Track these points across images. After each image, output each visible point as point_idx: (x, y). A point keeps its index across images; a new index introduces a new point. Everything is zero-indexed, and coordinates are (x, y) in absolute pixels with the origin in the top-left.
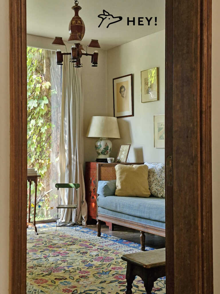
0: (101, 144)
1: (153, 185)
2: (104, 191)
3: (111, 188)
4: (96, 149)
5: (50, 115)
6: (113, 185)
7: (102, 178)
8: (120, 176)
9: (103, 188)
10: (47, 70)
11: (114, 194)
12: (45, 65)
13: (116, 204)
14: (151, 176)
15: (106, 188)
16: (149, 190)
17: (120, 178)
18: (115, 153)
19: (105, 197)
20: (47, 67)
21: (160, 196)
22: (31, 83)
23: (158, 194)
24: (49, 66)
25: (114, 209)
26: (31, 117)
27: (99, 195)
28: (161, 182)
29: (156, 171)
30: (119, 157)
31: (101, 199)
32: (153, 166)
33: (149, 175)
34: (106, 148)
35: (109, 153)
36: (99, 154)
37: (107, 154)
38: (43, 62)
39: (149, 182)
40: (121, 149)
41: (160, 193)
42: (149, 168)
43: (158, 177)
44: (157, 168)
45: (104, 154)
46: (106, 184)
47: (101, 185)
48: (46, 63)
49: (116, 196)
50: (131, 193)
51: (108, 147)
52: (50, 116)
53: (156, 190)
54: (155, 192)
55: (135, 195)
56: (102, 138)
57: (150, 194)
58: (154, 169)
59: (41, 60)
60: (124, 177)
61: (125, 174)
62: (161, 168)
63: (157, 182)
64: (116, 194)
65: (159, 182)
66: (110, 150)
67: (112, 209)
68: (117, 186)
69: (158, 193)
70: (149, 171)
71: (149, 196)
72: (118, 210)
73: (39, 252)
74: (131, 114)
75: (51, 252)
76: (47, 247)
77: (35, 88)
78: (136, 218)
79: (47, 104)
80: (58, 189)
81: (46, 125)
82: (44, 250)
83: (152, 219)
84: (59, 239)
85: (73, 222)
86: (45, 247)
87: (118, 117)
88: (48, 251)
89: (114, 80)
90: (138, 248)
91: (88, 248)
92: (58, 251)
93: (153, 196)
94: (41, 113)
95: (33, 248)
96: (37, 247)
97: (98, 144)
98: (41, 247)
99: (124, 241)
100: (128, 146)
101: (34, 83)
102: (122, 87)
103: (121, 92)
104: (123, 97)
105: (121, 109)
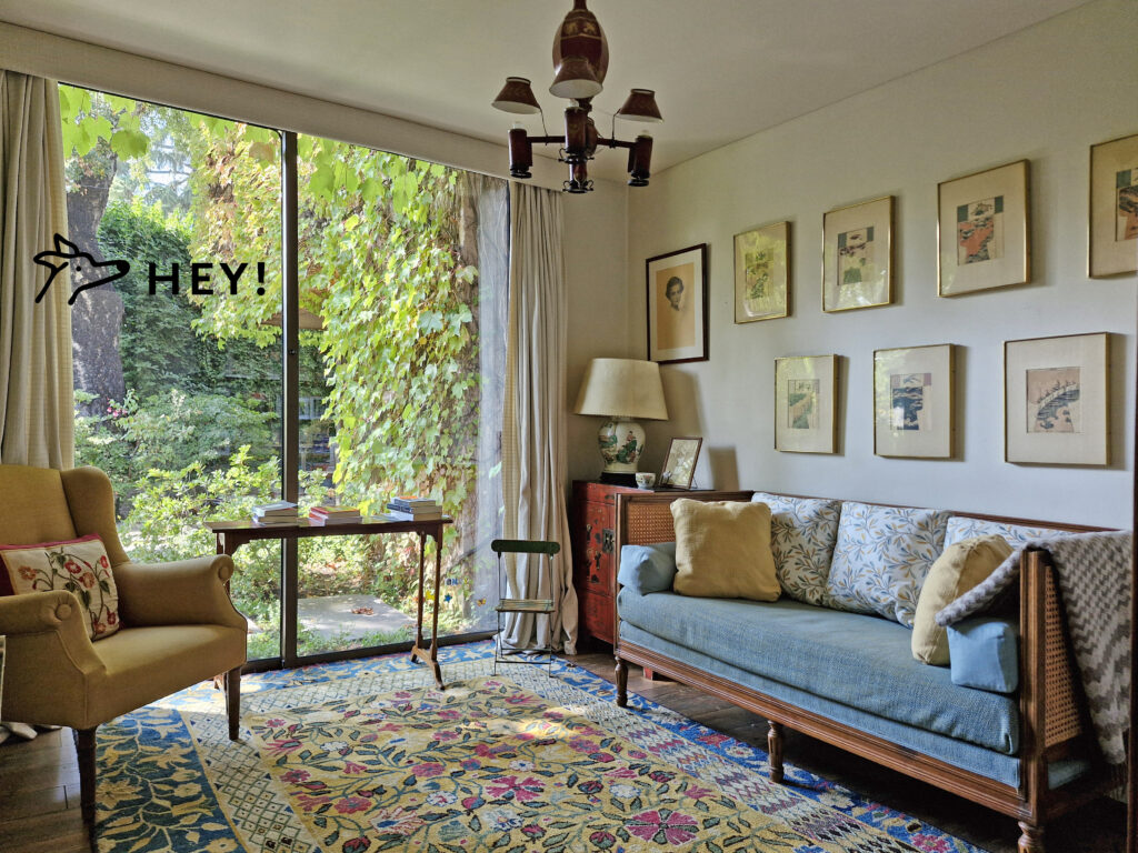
0: (617, 434)
1: (790, 566)
2: (641, 578)
3: (662, 568)
4: (603, 447)
5: (475, 353)
6: (668, 559)
7: (631, 535)
8: (687, 536)
9: (637, 569)
10: (467, 235)
11: (669, 589)
12: (462, 224)
13: (682, 622)
14: (780, 538)
15: (645, 568)
16: (776, 581)
17: (690, 541)
18: (654, 459)
19: (644, 595)
20: (467, 228)
21: (812, 598)
22: (427, 268)
23: (808, 594)
24: (474, 223)
25: (674, 634)
26: (427, 357)
27: (622, 586)
28: (815, 559)
29: (796, 524)
30: (667, 471)
31: (630, 601)
32: (787, 507)
33: (773, 534)
34: (630, 447)
35: (636, 460)
36: (609, 461)
37: (632, 461)
38: (459, 216)
39: (777, 555)
40: (672, 451)
41: (812, 591)
42: (774, 512)
43: (804, 540)
44: (800, 515)
45: (625, 462)
46: (645, 558)
47: (630, 558)
48: (467, 218)
49: (678, 593)
50: (723, 586)
51: (635, 442)
52: (477, 356)
53: (799, 582)
54: (797, 586)
55: (735, 592)
56: (617, 418)
57: (779, 590)
58: (789, 516)
59: (454, 210)
60: (700, 538)
61: (705, 529)
62: (813, 514)
63: (801, 557)
64: (677, 586)
65: (807, 556)
66: (640, 451)
67: (668, 637)
68: (680, 565)
69: (808, 590)
70: (772, 523)
71: (777, 596)
72: (690, 641)
73: (449, 775)
74: (702, 355)
75: (487, 777)
76: (473, 752)
77: (437, 283)
78: (753, 678)
79: (467, 325)
80: (499, 556)
81: (465, 379)
82: (464, 764)
83: (818, 692)
84: (505, 713)
85: (541, 643)
86: (467, 752)
87: (661, 363)
88: (476, 772)
89: (648, 261)
90: (758, 766)
91: (600, 765)
92: (508, 775)
93: (788, 598)
94: (452, 347)
95: (429, 753)
96: (440, 750)
97: (608, 433)
98: (454, 749)
99: (703, 729)
100: (696, 443)
101: (434, 267)
102: (674, 281)
103: (669, 294)
104: (676, 307)
105: (669, 340)
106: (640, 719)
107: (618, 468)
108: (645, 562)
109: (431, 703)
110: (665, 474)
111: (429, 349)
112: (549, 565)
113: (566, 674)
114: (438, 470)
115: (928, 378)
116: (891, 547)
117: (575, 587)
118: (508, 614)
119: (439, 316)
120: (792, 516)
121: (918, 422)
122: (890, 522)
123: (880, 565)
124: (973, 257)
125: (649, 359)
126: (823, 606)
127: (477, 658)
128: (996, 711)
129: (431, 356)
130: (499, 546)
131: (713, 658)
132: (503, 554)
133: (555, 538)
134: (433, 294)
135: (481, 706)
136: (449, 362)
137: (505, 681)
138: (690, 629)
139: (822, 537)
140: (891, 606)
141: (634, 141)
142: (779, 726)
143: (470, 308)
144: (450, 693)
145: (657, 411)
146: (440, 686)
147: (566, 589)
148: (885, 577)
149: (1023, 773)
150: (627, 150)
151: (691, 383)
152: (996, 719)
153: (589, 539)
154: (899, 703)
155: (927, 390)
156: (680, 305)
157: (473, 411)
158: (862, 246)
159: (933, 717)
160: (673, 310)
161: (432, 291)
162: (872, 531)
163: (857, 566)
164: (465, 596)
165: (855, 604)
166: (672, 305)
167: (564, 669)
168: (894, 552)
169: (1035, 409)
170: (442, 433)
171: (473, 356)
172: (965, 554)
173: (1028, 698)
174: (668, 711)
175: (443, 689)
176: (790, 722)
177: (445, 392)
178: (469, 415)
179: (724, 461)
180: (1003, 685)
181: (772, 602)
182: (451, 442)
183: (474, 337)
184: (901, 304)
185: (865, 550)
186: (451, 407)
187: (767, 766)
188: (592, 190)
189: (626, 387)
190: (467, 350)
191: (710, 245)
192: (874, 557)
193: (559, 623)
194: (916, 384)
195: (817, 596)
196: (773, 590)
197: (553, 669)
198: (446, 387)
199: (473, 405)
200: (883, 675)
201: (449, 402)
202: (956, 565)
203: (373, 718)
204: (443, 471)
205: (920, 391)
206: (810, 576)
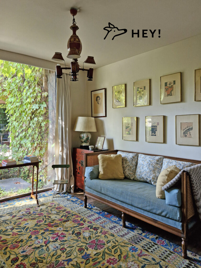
0: (84, 136)
1: (126, 170)
2: (90, 175)
3: (96, 173)
4: (81, 139)
6: (97, 170)
7: (88, 164)
8: (102, 164)
9: (90, 173)
10: (45, 84)
11: (97, 178)
12: (44, 81)
13: (101, 187)
14: (124, 163)
15: (92, 173)
16: (123, 174)
17: (103, 165)
18: (93, 142)
19: (91, 180)
20: (45, 82)
21: (132, 178)
22: (34, 92)
24: (47, 81)
25: (99, 190)
26: (34, 115)
27: (86, 177)
28: (132, 168)
29: (128, 160)
30: (97, 145)
31: (88, 182)
32: (126, 155)
33: (123, 162)
34: (87, 139)
35: (89, 142)
36: (82, 142)
37: (88, 142)
38: (43, 79)
39: (123, 167)
40: (98, 140)
41: (132, 177)
42: (123, 156)
43: (130, 164)
44: (129, 157)
45: (86, 143)
46: (92, 170)
47: (88, 170)
48: (45, 79)
49: (100, 179)
50: (111, 176)
51: (89, 138)
53: (129, 174)
54: (128, 175)
55: (113, 178)
56: (84, 132)
57: (124, 176)
58: (126, 158)
59: (41, 77)
60: (105, 164)
61: (106, 162)
62: (132, 157)
63: (129, 168)
64: (100, 177)
65: (130, 168)
66: (90, 140)
67: (97, 191)
68: (100, 172)
69: (131, 176)
70: (122, 159)
71: (123, 178)
72: (103, 192)
73: (41, 234)
74: (105, 116)
75: (51, 234)
76: (47, 226)
77: (37, 96)
78: (118, 201)
79: (45, 107)
80: (54, 169)
81: (45, 121)
82: (45, 230)
83: (134, 205)
84: (56, 212)
85: (65, 191)
86: (45, 226)
87: (95, 117)
88: (48, 232)
89: (92, 92)
90: (119, 223)
91: (80, 227)
92: (56, 232)
93: (126, 178)
94: (41, 113)
95: (35, 227)
96: (38, 226)
97: (82, 135)
98: (42, 225)
99: (106, 213)
100: (104, 138)
101: (36, 92)
102: (98, 97)
103: (97, 100)
104: (99, 103)
105: (97, 112)
106: (90, 211)
107: (84, 144)
108: (92, 171)
109: (36, 211)
110: (96, 146)
111: (35, 113)
112: (67, 171)
113: (71, 199)
114: (38, 145)
115: (158, 124)
116: (150, 166)
117: (74, 175)
118: (56, 185)
119: (37, 105)
120: (127, 157)
121: (156, 134)
122: (150, 159)
123: (148, 170)
124: (168, 95)
125: (92, 117)
126: (135, 180)
127: (48, 196)
128: (176, 212)
129: (36, 115)
130: (54, 167)
131: (108, 196)
132: (55, 168)
133: (68, 163)
134: (36, 99)
135: (49, 211)
136: (40, 117)
137: (56, 203)
138: (103, 189)
139: (134, 163)
140: (150, 181)
141: (89, 69)
142: (125, 214)
143: (46, 103)
144: (41, 207)
145: (94, 130)
146: (38, 206)
147: (71, 176)
148: (149, 173)
149: (183, 226)
150: (87, 71)
151: (102, 122)
152: (176, 213)
153: (77, 162)
154: (153, 209)
155: (158, 126)
156: (100, 103)
157: (47, 129)
158: (143, 91)
159: (162, 212)
160: (98, 104)
161: (36, 98)
162: (146, 162)
163: (142, 170)
164: (45, 178)
165: (142, 180)
166: (98, 103)
167: (71, 197)
168: (151, 167)
169: (183, 132)
170: (39, 135)
171: (47, 115)
172: (169, 173)
173: (184, 208)
174: (97, 208)
175: (39, 206)
176: (127, 213)
177: (39, 125)
178: (46, 130)
179: (111, 142)
180: (178, 205)
181: (123, 180)
182: (41, 138)
183: (47, 110)
184: (152, 105)
185: (144, 166)
186: (41, 128)
187: (121, 223)
188: (78, 80)
189: (87, 124)
190: (45, 114)
191: (107, 88)
192: (146, 168)
193: (70, 185)
194: (155, 125)
195: (133, 178)
196: (122, 177)
197: (68, 198)
198: (40, 123)
199: (47, 128)
200: (150, 202)
201: (41, 127)
202: (166, 175)
203: (20, 217)
204: (39, 145)
205: (156, 127)
206: (131, 173)
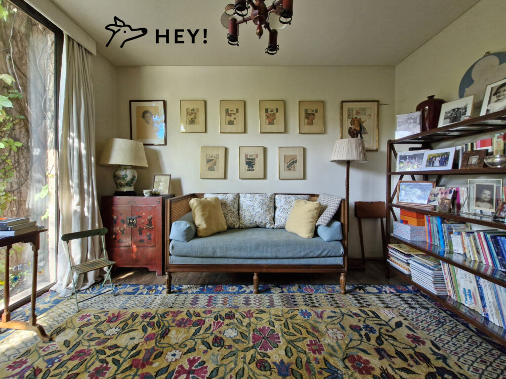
0: (127, 173)
1: (228, 217)
2: (187, 234)
3: (193, 228)
11: (196, 236)
16: (226, 223)
21: (237, 227)
23: (235, 226)
27: (170, 241)
29: (228, 203)
31: (180, 246)
32: (223, 197)
40: (156, 180)
41: (237, 224)
43: (231, 208)
44: (228, 199)
45: (130, 185)
46: (188, 225)
47: (180, 227)
51: (135, 177)
53: (233, 222)
54: (232, 224)
62: (232, 199)
63: (231, 213)
64: (200, 234)
65: (234, 213)
68: (199, 225)
69: (235, 224)
80: (68, 243)
84: (117, 330)
91: (204, 327)
93: (231, 229)
97: (122, 173)
102: (146, 112)
103: (144, 117)
104: (148, 123)
107: (126, 189)
108: (189, 227)
116: (264, 206)
120: (225, 200)
121: (254, 168)
122: (261, 198)
123: (262, 212)
124: (270, 123)
126: (242, 228)
128: (339, 247)
130: (67, 238)
135: (96, 335)
139: (236, 206)
140: (265, 224)
148: (265, 215)
153: (116, 222)
156: (151, 122)
158: (234, 114)
162: (256, 202)
163: (253, 213)
165: (252, 225)
166: (146, 122)
169: (286, 165)
181: (225, 231)
185: (256, 208)
192: (259, 209)
195: (238, 226)
196: (226, 227)
205: (254, 159)
206: (235, 219)
